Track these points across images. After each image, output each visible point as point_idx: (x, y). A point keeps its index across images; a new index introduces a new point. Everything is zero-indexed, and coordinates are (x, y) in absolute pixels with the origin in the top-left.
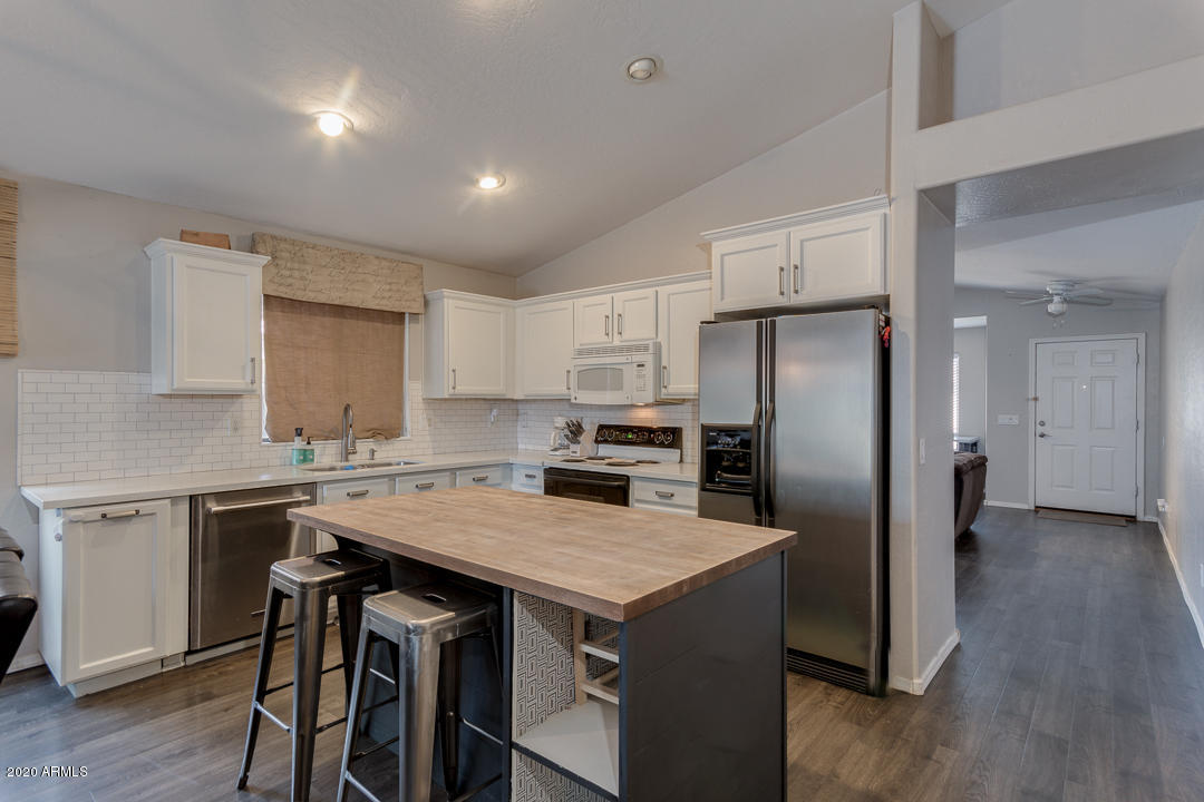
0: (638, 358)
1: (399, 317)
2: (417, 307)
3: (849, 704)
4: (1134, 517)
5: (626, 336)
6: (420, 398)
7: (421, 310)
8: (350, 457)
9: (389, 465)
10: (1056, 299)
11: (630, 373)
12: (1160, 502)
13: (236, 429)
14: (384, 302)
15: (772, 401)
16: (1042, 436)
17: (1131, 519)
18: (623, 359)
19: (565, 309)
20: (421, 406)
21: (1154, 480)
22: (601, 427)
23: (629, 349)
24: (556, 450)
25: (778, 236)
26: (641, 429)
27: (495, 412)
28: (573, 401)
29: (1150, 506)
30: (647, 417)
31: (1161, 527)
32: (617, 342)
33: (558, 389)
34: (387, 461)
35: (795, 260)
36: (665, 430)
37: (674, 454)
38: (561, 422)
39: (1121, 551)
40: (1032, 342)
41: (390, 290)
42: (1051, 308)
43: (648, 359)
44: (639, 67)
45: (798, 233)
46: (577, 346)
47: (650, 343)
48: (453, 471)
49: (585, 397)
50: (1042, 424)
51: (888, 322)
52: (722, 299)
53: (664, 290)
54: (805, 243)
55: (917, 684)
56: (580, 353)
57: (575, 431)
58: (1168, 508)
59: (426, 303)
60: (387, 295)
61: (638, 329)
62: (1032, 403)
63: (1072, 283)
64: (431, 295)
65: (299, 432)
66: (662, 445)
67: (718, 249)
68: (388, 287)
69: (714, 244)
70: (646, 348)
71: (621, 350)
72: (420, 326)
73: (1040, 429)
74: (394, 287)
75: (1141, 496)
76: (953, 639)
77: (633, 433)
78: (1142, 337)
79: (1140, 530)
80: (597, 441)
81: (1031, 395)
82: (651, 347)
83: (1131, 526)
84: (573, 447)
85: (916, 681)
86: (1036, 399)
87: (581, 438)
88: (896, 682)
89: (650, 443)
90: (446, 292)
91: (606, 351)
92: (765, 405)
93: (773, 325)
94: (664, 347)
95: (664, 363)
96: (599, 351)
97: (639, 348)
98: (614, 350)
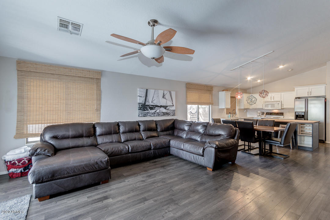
5: (274, 99)
6: (238, 109)
11: (276, 105)
22: (267, 113)
23: (276, 102)
24: (258, 116)
25: (307, 88)
27: (245, 111)
28: (264, 109)
30: (276, 111)
33: (261, 107)
35: (310, 91)
36: (280, 113)
37: (282, 116)
43: (280, 103)
44: (290, 70)
45: (311, 87)
46: (265, 101)
51: (326, 99)
52: (297, 95)
53: (283, 93)
54: (312, 89)
57: (263, 113)
61: (277, 99)
65: (230, 113)
66: (280, 115)
67: (296, 89)
69: (295, 88)
70: (280, 101)
71: (274, 102)
77: (274, 114)
88: (327, 142)
89: (278, 115)
91: (271, 102)
92: (306, 109)
93: (308, 99)
94: (283, 101)
95: (283, 103)
96: (269, 102)
97: (278, 102)
98: (273, 102)
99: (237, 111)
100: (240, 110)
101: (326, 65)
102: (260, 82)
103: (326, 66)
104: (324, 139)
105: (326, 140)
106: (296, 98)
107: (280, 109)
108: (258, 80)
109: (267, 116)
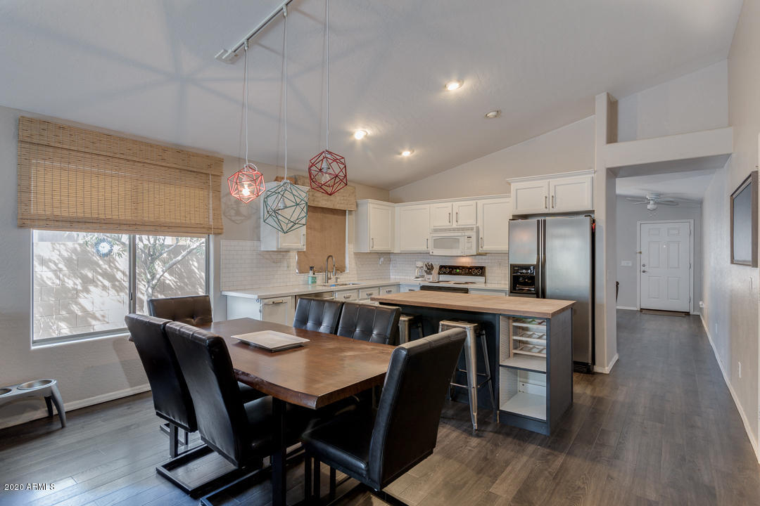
0: (468, 233)
1: (343, 212)
2: (353, 208)
3: (581, 377)
4: (689, 313)
5: (459, 223)
6: (352, 253)
7: (355, 209)
8: (329, 281)
9: (346, 285)
10: (651, 202)
11: (463, 240)
12: (701, 303)
13: (288, 267)
14: (342, 206)
15: (544, 254)
16: (644, 272)
17: (687, 314)
18: (460, 234)
19: (425, 209)
20: (353, 256)
21: (698, 294)
22: (441, 267)
23: (463, 229)
24: (417, 278)
25: (544, 183)
26: (463, 267)
27: (382, 259)
28: (431, 254)
29: (696, 306)
30: (466, 262)
31: (701, 317)
32: (455, 225)
33: (423, 248)
34: (345, 283)
35: (552, 194)
36: (477, 268)
37: (481, 279)
38: (420, 264)
39: (683, 326)
40: (639, 223)
41: (343, 200)
42: (649, 207)
43: (473, 234)
44: (491, 114)
45: (553, 182)
46: (433, 228)
47: (474, 226)
48: (379, 287)
49: (437, 252)
50: (644, 266)
51: (594, 221)
52: (517, 208)
53: (480, 203)
54: (557, 187)
55: (607, 370)
56: (436, 231)
57: (430, 269)
58: (704, 306)
59: (357, 206)
60: (343, 202)
61: (466, 220)
62: (638, 255)
63: (659, 195)
64: (359, 201)
65: (312, 268)
66: (476, 275)
67: (514, 186)
68: (342, 198)
69: (512, 184)
70: (472, 229)
71: (458, 230)
72: (353, 217)
73: (643, 268)
74: (345, 198)
75: (692, 302)
76: (616, 357)
77: (460, 269)
78: (692, 221)
79: (691, 318)
80: (439, 274)
81: (639, 251)
82: (475, 229)
83: (687, 317)
84: (427, 276)
85: (606, 368)
86: (640, 253)
87: (433, 272)
88: (597, 369)
89: (470, 274)
90: (370, 200)
91: (450, 230)
92: (541, 255)
93: (545, 221)
94: (481, 229)
95: (481, 236)
96: (445, 230)
97: (468, 229)
98: (454, 230)
99: (349, 261)
100: (358, 255)
101: (594, 114)
102: (408, 158)
103: (592, 116)
104: (590, 362)
105: (596, 363)
106: (516, 217)
107: (475, 254)
108: (403, 148)
109: (443, 278)
